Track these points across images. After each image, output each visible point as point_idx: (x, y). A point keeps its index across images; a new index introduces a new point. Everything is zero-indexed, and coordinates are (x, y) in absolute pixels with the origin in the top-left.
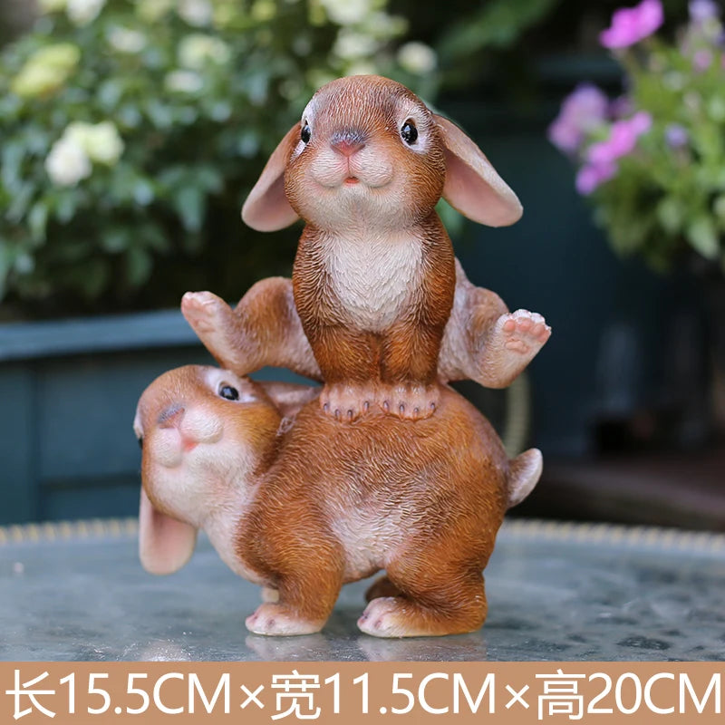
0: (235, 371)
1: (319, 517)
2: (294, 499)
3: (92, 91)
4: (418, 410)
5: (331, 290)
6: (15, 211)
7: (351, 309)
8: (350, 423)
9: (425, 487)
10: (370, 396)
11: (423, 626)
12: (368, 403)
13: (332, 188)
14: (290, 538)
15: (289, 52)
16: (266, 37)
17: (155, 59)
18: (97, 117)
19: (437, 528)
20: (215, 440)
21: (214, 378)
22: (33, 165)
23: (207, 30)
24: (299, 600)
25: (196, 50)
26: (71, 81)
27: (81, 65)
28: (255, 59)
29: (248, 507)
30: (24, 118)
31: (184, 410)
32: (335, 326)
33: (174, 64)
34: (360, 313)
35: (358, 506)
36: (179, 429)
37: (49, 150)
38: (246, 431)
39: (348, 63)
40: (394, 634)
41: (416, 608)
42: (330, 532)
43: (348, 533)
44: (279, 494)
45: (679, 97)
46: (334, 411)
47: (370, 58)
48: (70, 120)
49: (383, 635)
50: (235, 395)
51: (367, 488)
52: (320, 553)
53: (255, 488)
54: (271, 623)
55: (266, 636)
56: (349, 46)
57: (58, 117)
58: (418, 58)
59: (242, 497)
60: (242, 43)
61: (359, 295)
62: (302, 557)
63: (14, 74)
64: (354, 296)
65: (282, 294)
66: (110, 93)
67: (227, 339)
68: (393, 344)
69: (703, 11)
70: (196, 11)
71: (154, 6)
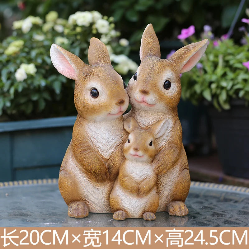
3: (28, 53)
6: (5, 89)
16: (79, 37)
17: (46, 43)
18: (29, 61)
22: (11, 75)
26: (22, 50)
27: (25, 46)
28: (76, 43)
30: (8, 61)
37: (15, 71)
48: (21, 63)
57: (18, 61)
58: (124, 42)
63: (6, 48)
66: (34, 53)
69: (207, 28)
70: (59, 29)
71: (47, 27)
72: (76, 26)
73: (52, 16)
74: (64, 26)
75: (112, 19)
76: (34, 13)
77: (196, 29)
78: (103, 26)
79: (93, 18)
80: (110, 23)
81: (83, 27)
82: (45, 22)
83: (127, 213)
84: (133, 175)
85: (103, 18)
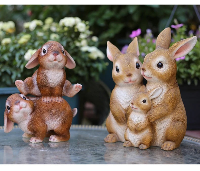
0: (24, 95)
1: (43, 121)
2: (39, 118)
3: (33, 43)
4: (60, 101)
5: (47, 80)
6: (18, 66)
7: (50, 83)
8: (48, 104)
9: (63, 115)
10: (52, 99)
11: (61, 140)
12: (51, 100)
13: (51, 61)
14: (38, 125)
15: (71, 37)
16: (66, 34)
17: (45, 38)
18: (34, 48)
19: (65, 122)
20: (25, 107)
21: (22, 96)
22: (22, 57)
23: (55, 33)
24: (40, 136)
25: (53, 36)
26: (29, 41)
27: (31, 38)
28: (64, 38)
29: (30, 120)
30: (20, 48)
31: (20, 102)
32: (46, 86)
33: (49, 38)
34: (52, 84)
35: (51, 119)
36: (19, 105)
37: (25, 54)
38: (30, 106)
39: (82, 39)
40: (57, 141)
41: (60, 137)
42: (45, 124)
43: (49, 124)
44: (36, 117)
45: (144, 47)
46: (45, 102)
47: (86, 39)
48: (29, 49)
49: (55, 142)
50: (25, 99)
51: (53, 115)
52: (44, 127)
53: (31, 116)
54: (36, 141)
55: (34, 143)
56: (82, 36)
57: (27, 48)
58: (95, 39)
59: (29, 118)
60: (62, 35)
61: (53, 81)
62: (41, 128)
63: (19, 40)
64: (51, 81)
65: (32, 80)
66: (37, 44)
67: (25, 88)
68: (56, 89)
69: (149, 31)
70: (53, 29)
71: (45, 28)
72: (64, 26)
73: (49, 21)
74: (57, 27)
75: (87, 23)
76: (37, 18)
77: (142, 31)
78: (82, 27)
79: (76, 22)
80: (86, 25)
81: (69, 27)
82: (44, 24)
83: (131, 143)
84: (133, 120)
85: (82, 22)
